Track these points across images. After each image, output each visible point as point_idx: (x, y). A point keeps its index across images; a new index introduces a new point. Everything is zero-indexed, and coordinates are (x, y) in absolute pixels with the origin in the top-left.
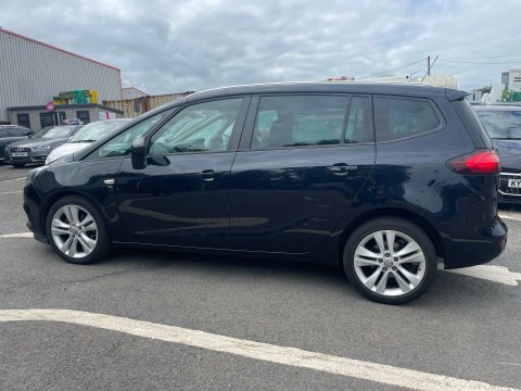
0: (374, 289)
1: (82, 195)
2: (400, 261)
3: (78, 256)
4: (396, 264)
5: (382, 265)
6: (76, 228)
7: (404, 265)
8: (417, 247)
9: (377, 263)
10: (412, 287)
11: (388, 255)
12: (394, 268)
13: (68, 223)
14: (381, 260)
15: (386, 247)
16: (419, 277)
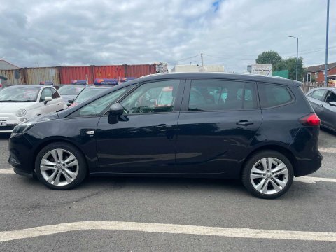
0: (261, 191)
1: (69, 142)
2: (275, 174)
3: (61, 184)
4: (273, 176)
5: (265, 177)
6: (60, 165)
7: (276, 176)
8: (284, 166)
9: (262, 176)
10: (281, 188)
11: (268, 171)
12: (272, 178)
13: (54, 161)
14: (264, 174)
15: (268, 167)
16: (285, 182)
